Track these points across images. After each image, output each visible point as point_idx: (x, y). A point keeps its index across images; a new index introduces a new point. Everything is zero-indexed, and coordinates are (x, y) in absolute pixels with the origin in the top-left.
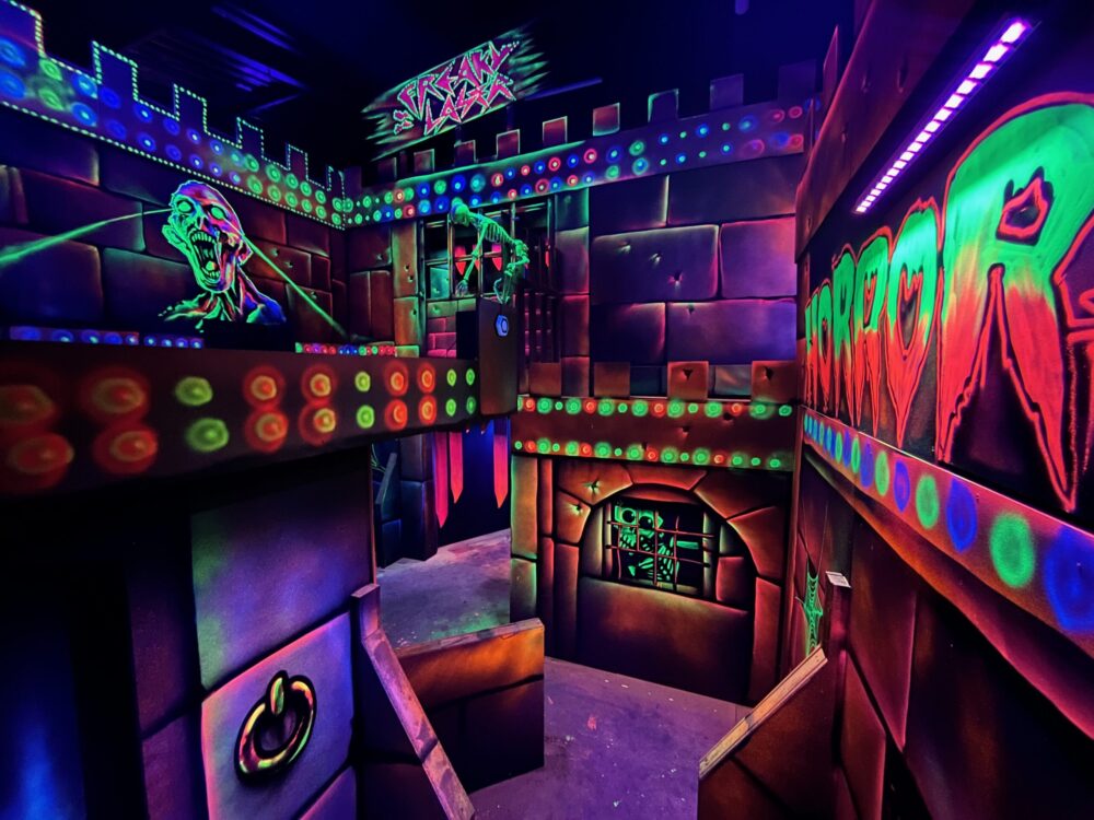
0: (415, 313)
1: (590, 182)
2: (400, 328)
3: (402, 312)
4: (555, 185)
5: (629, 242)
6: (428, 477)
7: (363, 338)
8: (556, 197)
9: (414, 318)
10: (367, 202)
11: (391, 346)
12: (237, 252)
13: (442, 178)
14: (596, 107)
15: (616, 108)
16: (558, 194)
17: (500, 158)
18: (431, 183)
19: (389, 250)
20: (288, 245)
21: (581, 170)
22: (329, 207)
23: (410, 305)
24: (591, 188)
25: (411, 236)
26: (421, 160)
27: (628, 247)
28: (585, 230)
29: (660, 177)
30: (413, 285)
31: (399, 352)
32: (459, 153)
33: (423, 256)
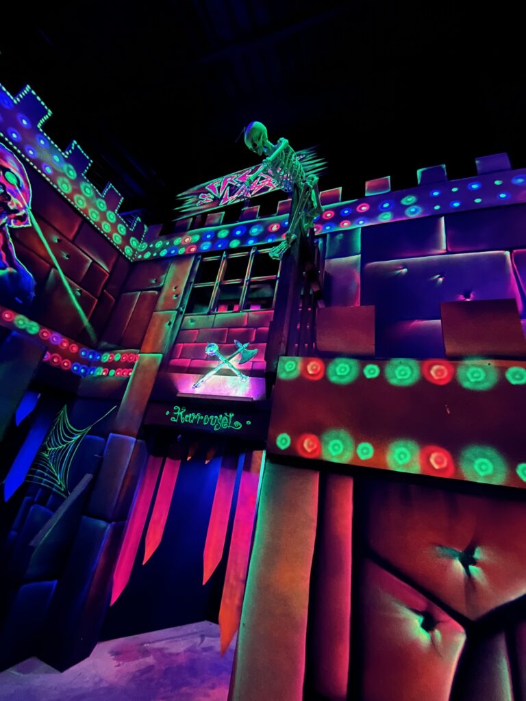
0: (170, 324)
1: (362, 224)
2: (150, 337)
3: (157, 323)
4: (328, 228)
5: (405, 266)
6: (121, 517)
7: (111, 346)
8: (328, 236)
9: (167, 328)
10: (159, 244)
11: (135, 353)
12: (13, 215)
13: (226, 228)
14: (368, 180)
15: (387, 179)
16: (330, 233)
17: (278, 215)
18: (216, 232)
19: (164, 276)
20: (73, 242)
21: (353, 217)
22: (126, 239)
23: (168, 318)
24: (363, 228)
25: (188, 266)
26: (212, 218)
27: (405, 270)
28: (357, 258)
29: (435, 218)
30: (176, 301)
31: (141, 359)
32: (244, 213)
33: (193, 280)
